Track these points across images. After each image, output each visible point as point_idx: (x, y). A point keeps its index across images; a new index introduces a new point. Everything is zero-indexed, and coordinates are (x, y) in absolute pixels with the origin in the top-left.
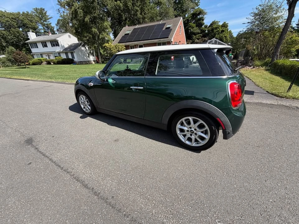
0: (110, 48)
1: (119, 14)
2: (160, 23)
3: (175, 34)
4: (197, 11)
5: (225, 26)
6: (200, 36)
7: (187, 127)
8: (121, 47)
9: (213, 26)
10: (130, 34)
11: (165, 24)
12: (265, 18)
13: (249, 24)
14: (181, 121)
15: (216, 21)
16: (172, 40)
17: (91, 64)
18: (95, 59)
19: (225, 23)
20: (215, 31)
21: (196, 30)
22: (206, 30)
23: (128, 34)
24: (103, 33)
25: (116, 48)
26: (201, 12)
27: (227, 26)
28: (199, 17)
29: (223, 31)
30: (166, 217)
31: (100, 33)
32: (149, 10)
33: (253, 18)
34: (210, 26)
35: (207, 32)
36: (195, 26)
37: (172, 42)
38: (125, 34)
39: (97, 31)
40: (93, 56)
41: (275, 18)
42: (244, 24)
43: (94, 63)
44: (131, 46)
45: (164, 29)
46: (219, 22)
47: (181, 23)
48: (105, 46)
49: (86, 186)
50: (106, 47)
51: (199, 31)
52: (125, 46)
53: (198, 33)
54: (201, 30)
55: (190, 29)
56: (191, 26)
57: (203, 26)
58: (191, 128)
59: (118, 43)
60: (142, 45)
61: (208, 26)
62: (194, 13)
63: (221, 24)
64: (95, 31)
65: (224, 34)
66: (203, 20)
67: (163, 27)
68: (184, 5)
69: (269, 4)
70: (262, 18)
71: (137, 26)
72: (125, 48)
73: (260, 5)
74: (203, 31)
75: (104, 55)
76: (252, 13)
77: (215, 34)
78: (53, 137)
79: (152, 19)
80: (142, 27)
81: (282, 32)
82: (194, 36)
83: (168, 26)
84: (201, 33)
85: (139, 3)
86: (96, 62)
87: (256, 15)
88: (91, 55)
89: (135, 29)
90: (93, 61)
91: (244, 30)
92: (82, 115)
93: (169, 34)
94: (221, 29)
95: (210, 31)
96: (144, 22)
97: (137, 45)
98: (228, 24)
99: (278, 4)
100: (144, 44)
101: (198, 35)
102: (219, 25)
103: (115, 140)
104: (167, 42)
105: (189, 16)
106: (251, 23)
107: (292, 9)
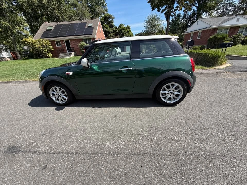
0: (31, 43)
1: (34, 10)
2: (82, 22)
3: (97, 32)
4: (107, 16)
5: (128, 28)
6: (114, 34)
7: (167, 91)
8: (46, 42)
9: (121, 28)
10: (52, 30)
11: (86, 23)
12: (153, 24)
13: (145, 27)
14: (163, 88)
15: (122, 24)
16: (96, 37)
17: (5, 61)
18: (10, 55)
19: (128, 26)
20: (123, 31)
21: (109, 30)
22: (116, 30)
23: (51, 30)
24: (18, 27)
25: (40, 43)
26: (110, 17)
27: (130, 29)
28: (109, 20)
29: (128, 32)
30: (197, 143)
31: (13, 27)
32: (66, 10)
33: (146, 24)
34: (119, 28)
35: (117, 31)
36: (108, 27)
37: (96, 38)
38: (47, 30)
39: (9, 25)
40: (7, 52)
41: (158, 25)
42: (142, 27)
43: (9, 60)
44: (57, 41)
45: (86, 27)
46: (124, 25)
47: (99, 23)
48: (25, 41)
49: (130, 154)
50: (27, 42)
51: (112, 31)
52: (50, 41)
53: (112, 32)
54: (113, 30)
55: (105, 29)
56: (105, 27)
57: (114, 27)
58: (170, 91)
59: (41, 38)
60: (69, 41)
61: (117, 28)
62: (105, 17)
63: (126, 26)
64: (6, 24)
65: (129, 34)
66: (113, 23)
67: (85, 26)
68: (96, 9)
69: (153, 16)
70: (151, 24)
71: (58, 23)
72: (50, 43)
73: (149, 16)
74: (114, 31)
75: (21, 50)
76: (145, 21)
77: (123, 34)
78: (44, 135)
79: (71, 18)
80: (64, 24)
81: (166, 33)
82: (109, 34)
83: (89, 25)
84: (114, 32)
85: (55, 3)
86: (12, 59)
87: (148, 22)
88: (3, 51)
89: (56, 26)
90: (8, 57)
91: (143, 31)
92: (56, 108)
93: (92, 31)
94: (127, 30)
95: (119, 31)
96: (63, 20)
97: (63, 40)
98: (130, 27)
99: (157, 17)
100: (70, 40)
101: (112, 34)
102: (125, 27)
103: (115, 117)
104: (92, 38)
105: (102, 19)
106: (146, 27)
107: (168, 20)
